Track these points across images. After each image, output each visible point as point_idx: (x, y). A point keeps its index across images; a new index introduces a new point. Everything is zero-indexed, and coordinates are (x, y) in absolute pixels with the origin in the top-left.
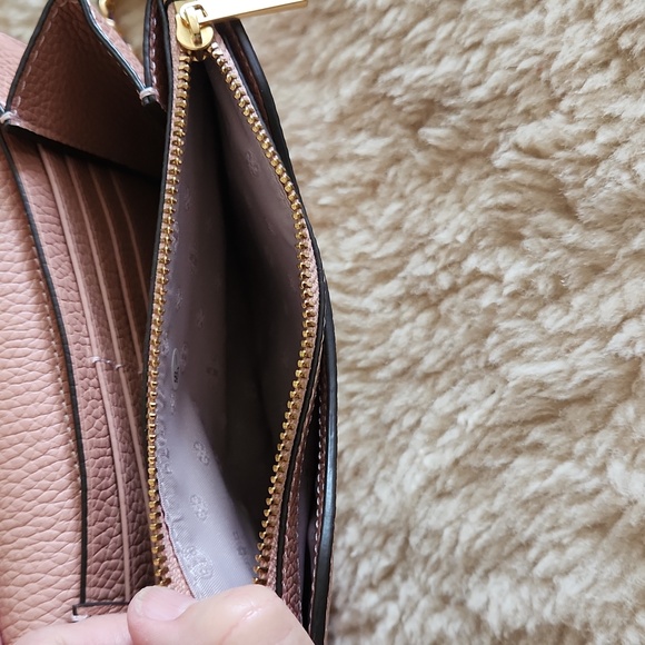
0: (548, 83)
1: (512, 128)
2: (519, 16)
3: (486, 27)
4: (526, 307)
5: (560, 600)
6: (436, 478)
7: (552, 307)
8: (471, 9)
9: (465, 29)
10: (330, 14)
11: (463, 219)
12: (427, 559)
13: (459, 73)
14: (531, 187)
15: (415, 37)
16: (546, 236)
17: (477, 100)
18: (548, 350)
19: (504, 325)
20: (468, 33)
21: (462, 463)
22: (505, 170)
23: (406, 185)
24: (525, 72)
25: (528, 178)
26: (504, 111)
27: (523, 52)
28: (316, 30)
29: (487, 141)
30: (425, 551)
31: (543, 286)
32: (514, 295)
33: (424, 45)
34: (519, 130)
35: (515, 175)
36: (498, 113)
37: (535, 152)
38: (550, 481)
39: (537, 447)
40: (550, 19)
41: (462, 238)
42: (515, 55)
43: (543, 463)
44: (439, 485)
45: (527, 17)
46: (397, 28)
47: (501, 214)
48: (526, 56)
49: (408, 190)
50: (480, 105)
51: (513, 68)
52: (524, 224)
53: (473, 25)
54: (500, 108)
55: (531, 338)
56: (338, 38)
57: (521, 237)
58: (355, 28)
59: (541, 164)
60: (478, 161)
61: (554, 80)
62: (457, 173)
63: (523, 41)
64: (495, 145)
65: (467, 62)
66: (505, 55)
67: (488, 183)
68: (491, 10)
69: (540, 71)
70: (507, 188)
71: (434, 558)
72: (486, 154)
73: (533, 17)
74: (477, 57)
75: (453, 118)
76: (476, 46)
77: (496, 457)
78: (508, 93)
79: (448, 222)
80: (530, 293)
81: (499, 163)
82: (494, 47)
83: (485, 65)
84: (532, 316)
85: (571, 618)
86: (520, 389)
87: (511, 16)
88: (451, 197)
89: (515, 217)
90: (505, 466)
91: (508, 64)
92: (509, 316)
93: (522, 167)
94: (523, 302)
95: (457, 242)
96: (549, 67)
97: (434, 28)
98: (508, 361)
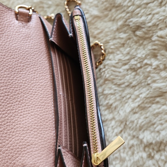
0: (166, 22)
1: (157, 32)
2: (160, 8)
3: (153, 10)
4: (157, 71)
5: (161, 136)
6: (134, 109)
7: (163, 71)
8: (149, 6)
10: (117, 7)
11: (144, 52)
12: (130, 128)
13: (146, 20)
14: (160, 45)
15: (136, 12)
16: (163, 55)
17: (149, 26)
18: (162, 81)
19: (152, 75)
21: (140, 106)
22: (154, 41)
23: (131, 44)
24: (161, 20)
25: (160, 43)
26: (155, 28)
27: (160, 16)
28: (113, 10)
29: (151, 35)
30: (130, 125)
31: (162, 67)
32: (155, 69)
33: (138, 14)
35: (157, 42)
36: (154, 29)
37: (161, 37)
38: (160, 110)
39: (158, 102)
41: (144, 56)
42: (158, 16)
43: (159, 106)
44: (134, 111)
46: (132, 10)
47: (153, 51)
49: (132, 45)
50: (150, 27)
52: (158, 53)
53: (149, 10)
55: (158, 78)
56: (118, 12)
57: (157, 56)
58: (122, 10)
59: (163, 40)
60: (148, 39)
62: (143, 42)
63: (161, 13)
64: (152, 36)
65: (148, 18)
66: (156, 16)
67: (151, 44)
68: (154, 7)
69: (164, 20)
70: (155, 45)
71: (132, 128)
72: (150, 38)
73: (163, 8)
74: (150, 17)
75: (143, 30)
76: (150, 14)
77: (148, 104)
78: (156, 24)
79: (140, 52)
80: (159, 68)
82: (154, 14)
83: (152, 18)
84: (158, 73)
85: (163, 140)
86: (155, 89)
87: (158, 8)
88: (142, 47)
89: (156, 51)
90: (150, 107)
91: (157, 18)
92: (153, 73)
93: (158, 40)
94: (157, 70)
95: (142, 57)
97: (141, 10)
98: (152, 83)
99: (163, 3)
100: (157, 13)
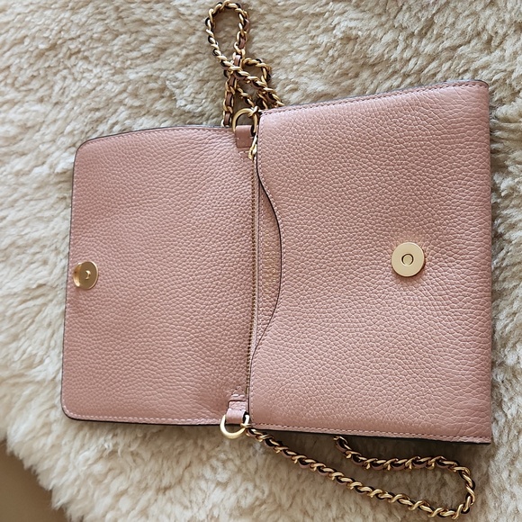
0: (510, 85)
2: (488, 54)
3: (471, 61)
4: (515, 202)
8: (461, 53)
9: (459, 64)
10: (373, 65)
15: (428, 72)
19: (504, 212)
24: (497, 81)
25: (506, 135)
27: (494, 72)
28: (365, 74)
32: (507, 197)
33: (435, 75)
34: (498, 109)
35: (498, 133)
37: (507, 120)
40: (507, 54)
42: (490, 73)
45: (493, 54)
46: (417, 68)
47: (493, 156)
48: (496, 73)
51: (490, 79)
52: (506, 159)
53: (463, 62)
56: (380, 77)
57: (505, 167)
58: (390, 71)
59: (513, 126)
61: (514, 83)
63: (493, 66)
68: (472, 53)
69: (505, 80)
73: (498, 53)
80: (517, 194)
82: (476, 70)
84: (518, 206)
87: (484, 55)
89: (500, 156)
92: (506, 208)
96: (510, 77)
99: (495, 43)
100: (484, 67)
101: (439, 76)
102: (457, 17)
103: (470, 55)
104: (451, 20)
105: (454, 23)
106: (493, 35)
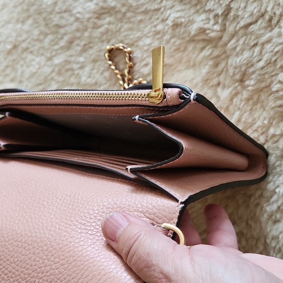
1: (277, 74)
2: (270, 31)
3: (259, 37)
8: (251, 31)
9: (250, 39)
11: (265, 114)
12: (275, 248)
13: (251, 57)
17: (261, 66)
20: (252, 40)
21: (281, 208)
22: (277, 91)
23: (240, 105)
24: (277, 52)
26: (272, 69)
27: (275, 45)
29: (269, 81)
30: (273, 244)
33: (235, 48)
34: (280, 75)
35: (281, 93)
36: (270, 69)
41: (266, 122)
42: (272, 46)
45: (274, 31)
47: (279, 109)
48: (277, 46)
50: (262, 68)
51: (272, 52)
53: (253, 37)
54: (271, 67)
60: (265, 90)
62: (260, 95)
63: (274, 40)
64: (272, 82)
65: (254, 52)
66: (268, 47)
67: (271, 97)
68: (259, 30)
70: (279, 98)
71: (278, 247)
72: (269, 86)
73: (276, 30)
74: (257, 50)
76: (256, 45)
78: (272, 61)
79: (259, 116)
81: (274, 89)
82: (263, 44)
83: (261, 53)
87: (268, 31)
88: (258, 106)
91: (270, 50)
95: (264, 124)
97: (238, 41)
99: (274, 22)
100: (269, 41)
101: (238, 49)
102: (247, 3)
103: (258, 32)
104: (243, 5)
105: (245, 7)
106: (272, 15)
